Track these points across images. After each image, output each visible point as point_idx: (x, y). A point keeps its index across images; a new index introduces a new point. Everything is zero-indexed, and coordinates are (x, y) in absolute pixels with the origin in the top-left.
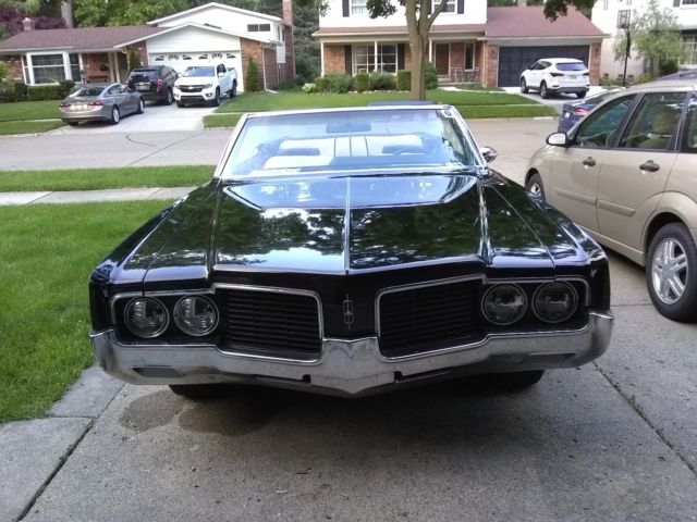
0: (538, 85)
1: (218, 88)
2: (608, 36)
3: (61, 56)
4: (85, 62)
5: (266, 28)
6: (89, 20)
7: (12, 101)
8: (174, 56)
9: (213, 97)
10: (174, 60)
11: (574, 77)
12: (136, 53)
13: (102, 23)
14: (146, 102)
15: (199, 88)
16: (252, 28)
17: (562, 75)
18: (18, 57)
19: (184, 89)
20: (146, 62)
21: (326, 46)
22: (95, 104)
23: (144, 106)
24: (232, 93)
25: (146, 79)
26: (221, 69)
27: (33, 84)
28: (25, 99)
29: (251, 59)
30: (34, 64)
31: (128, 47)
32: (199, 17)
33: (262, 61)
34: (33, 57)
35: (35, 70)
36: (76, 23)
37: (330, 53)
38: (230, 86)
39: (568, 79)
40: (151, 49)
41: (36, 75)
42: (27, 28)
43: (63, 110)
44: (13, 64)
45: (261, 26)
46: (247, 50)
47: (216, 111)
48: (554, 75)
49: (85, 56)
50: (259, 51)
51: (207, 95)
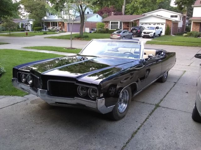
1: (155, 33)
3: (118, 22)
4: (123, 24)
5: (176, 16)
6: (128, 13)
7: (104, 33)
8: (146, 23)
9: (152, 36)
10: (146, 25)
12: (136, 22)
13: (132, 14)
14: (134, 36)
15: (149, 33)
16: (172, 16)
18: (108, 22)
19: (145, 33)
20: (138, 25)
21: (194, 23)
22: (119, 35)
23: (133, 37)
24: (160, 35)
25: (136, 30)
26: (157, 28)
27: (110, 29)
28: (107, 33)
29: (168, 25)
30: (111, 24)
31: (134, 21)
32: (155, 13)
33: (171, 26)
34: (111, 22)
35: (111, 26)
36: (125, 14)
37: (195, 25)
38: (159, 33)
40: (140, 21)
41: (111, 27)
42: (112, 15)
43: (111, 36)
44: (107, 24)
45: (175, 16)
46: (168, 23)
47: (152, 40)
49: (124, 23)
50: (171, 23)
51: (151, 35)
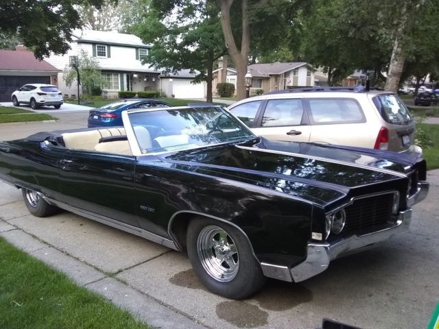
0: (29, 101)
2: (60, 71)
11: (53, 95)
17: (45, 94)
39: (50, 97)
48: (40, 94)
